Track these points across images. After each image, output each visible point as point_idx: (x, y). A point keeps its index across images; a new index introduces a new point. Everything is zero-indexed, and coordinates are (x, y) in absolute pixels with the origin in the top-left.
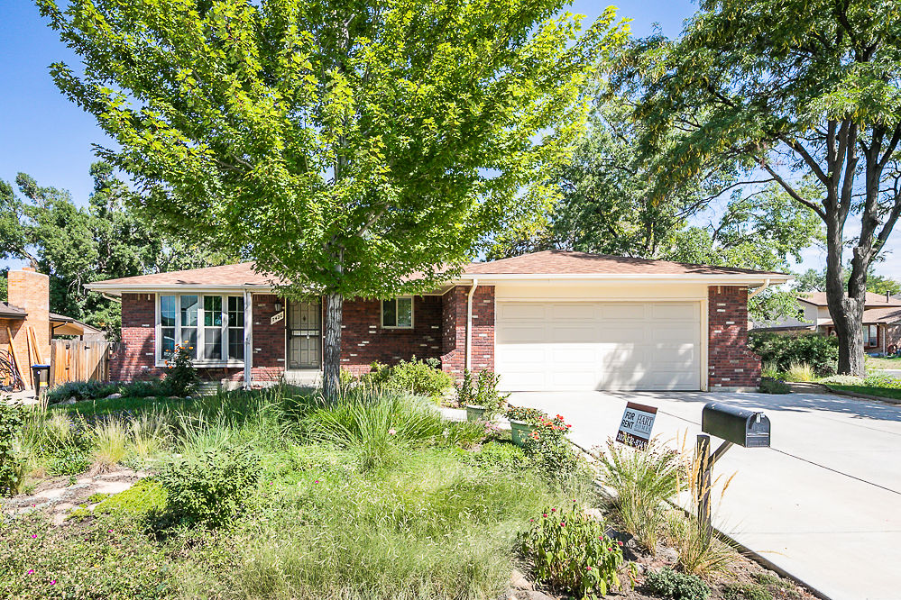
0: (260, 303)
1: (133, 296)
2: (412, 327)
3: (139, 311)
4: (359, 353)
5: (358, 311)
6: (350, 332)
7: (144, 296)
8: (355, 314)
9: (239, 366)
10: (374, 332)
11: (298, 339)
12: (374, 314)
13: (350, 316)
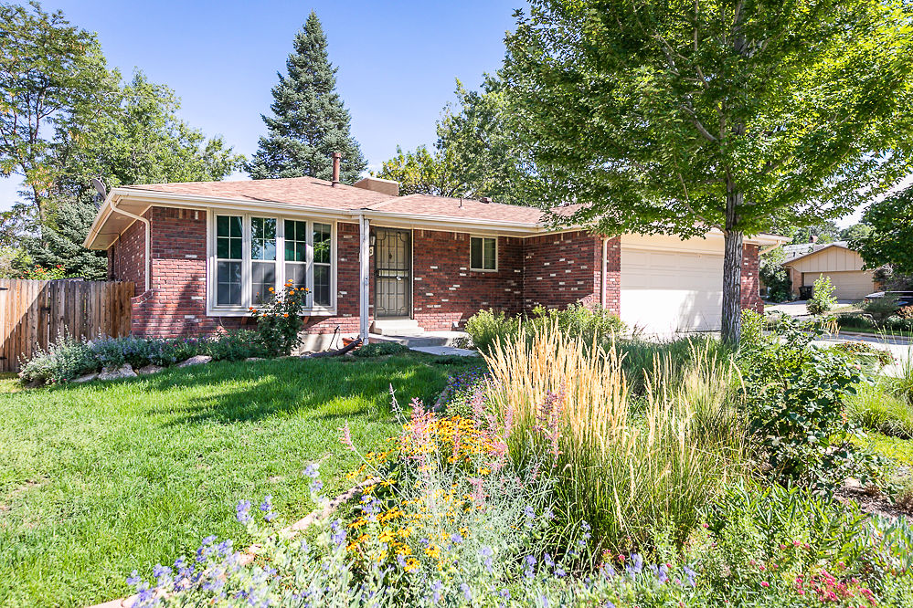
0: (347, 234)
1: (172, 212)
2: (496, 270)
3: (181, 234)
4: (450, 298)
5: (449, 250)
6: (441, 274)
7: (188, 213)
8: (447, 253)
9: (321, 314)
10: (465, 275)
11: (387, 281)
12: (464, 255)
13: (442, 256)
